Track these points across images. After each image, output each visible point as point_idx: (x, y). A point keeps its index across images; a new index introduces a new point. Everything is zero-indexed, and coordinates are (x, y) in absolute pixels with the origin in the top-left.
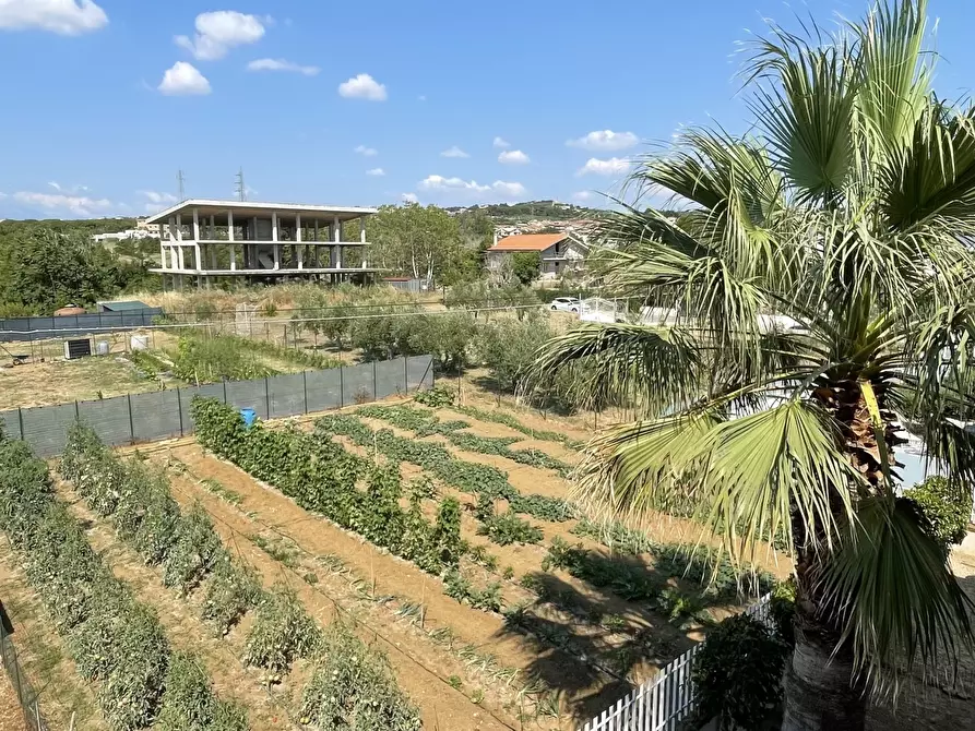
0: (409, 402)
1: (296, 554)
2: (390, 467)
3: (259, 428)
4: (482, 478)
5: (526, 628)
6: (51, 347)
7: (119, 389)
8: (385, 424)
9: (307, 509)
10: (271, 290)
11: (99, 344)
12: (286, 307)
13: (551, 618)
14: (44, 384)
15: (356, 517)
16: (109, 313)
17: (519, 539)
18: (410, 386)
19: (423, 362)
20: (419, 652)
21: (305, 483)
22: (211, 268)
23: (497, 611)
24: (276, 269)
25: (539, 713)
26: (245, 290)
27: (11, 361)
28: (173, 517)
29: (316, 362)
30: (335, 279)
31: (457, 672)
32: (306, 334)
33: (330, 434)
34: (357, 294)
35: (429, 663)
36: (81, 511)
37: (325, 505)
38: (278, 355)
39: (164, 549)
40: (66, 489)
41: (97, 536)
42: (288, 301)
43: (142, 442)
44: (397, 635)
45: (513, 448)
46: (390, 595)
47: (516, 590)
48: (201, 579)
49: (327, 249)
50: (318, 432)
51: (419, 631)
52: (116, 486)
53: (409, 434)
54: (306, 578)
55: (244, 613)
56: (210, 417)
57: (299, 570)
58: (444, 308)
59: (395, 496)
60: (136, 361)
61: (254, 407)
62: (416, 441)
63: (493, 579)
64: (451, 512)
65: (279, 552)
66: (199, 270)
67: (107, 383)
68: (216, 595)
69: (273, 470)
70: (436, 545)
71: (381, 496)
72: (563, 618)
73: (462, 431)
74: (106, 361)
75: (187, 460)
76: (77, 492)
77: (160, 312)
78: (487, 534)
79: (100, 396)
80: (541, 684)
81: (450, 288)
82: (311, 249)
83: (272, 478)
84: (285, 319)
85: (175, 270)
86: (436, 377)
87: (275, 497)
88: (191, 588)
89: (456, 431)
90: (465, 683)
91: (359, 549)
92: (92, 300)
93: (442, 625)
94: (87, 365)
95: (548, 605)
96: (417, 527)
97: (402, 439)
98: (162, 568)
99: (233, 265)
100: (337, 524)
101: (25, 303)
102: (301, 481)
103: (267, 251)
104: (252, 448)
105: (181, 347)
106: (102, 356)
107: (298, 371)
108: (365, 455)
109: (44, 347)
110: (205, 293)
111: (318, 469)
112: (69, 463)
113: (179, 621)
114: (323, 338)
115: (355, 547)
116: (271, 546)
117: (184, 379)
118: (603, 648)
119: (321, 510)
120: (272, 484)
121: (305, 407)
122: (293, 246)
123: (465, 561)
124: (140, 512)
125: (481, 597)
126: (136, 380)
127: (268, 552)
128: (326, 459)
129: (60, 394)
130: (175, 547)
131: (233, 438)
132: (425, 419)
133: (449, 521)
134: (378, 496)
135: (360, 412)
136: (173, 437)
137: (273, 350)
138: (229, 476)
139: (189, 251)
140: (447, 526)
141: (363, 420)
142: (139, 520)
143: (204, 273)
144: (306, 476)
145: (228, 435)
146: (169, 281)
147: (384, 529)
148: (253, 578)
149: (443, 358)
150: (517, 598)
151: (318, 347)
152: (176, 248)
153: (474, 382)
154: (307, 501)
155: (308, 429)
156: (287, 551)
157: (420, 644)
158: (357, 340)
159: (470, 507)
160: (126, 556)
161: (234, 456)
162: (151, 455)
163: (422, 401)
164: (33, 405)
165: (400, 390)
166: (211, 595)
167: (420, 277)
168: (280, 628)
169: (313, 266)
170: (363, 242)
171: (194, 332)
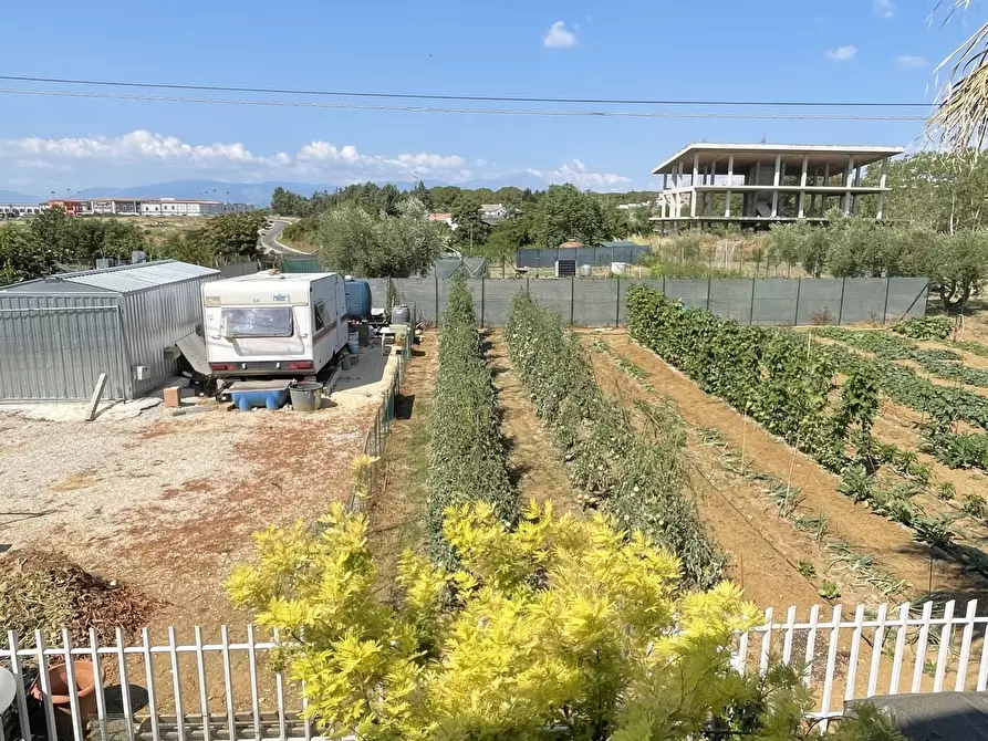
9: (707, 392)
10: (763, 235)
11: (584, 266)
15: (755, 401)
16: (603, 250)
20: (772, 531)
22: (705, 213)
24: (772, 216)
43: (580, 327)
44: (753, 510)
46: (763, 474)
51: (782, 512)
66: (693, 216)
73: (947, 361)
75: (612, 343)
77: (647, 250)
85: (672, 217)
89: (938, 360)
91: (749, 431)
99: (728, 211)
100: (732, 408)
103: (767, 199)
110: (695, 234)
113: (535, 442)
136: (607, 326)
143: (697, 218)
159: (920, 425)
165: (874, 320)
170: (881, 188)
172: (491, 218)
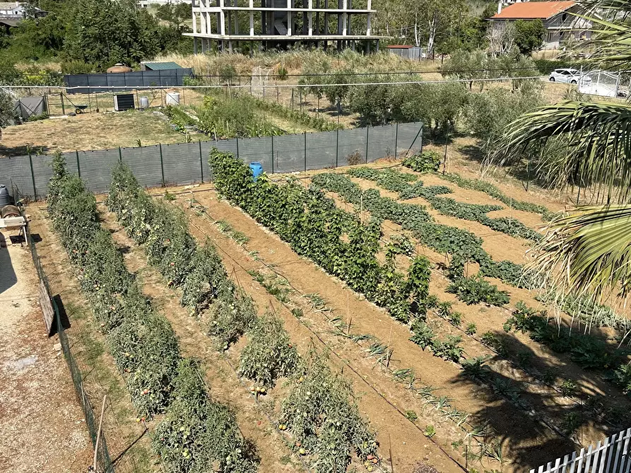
0: (397, 166)
1: (287, 290)
2: (373, 224)
3: (264, 182)
4: (456, 242)
5: (481, 379)
6: (104, 100)
7: (155, 139)
8: (373, 185)
9: (299, 254)
10: (284, 55)
11: (141, 98)
12: (296, 71)
13: (506, 374)
14: (98, 131)
15: (338, 265)
16: (150, 73)
17: (485, 301)
18: (400, 150)
19: (414, 128)
20: (382, 386)
21: (299, 232)
22: (234, 34)
23: (456, 361)
24: (289, 36)
25: (484, 453)
26: (261, 54)
27: (74, 110)
28: (191, 250)
29: (318, 125)
30: (341, 44)
31: (413, 408)
32: (311, 98)
33: (324, 190)
34: (357, 61)
35: (390, 397)
36: (122, 238)
37: (314, 252)
38: (286, 117)
39: (182, 276)
40: (112, 220)
41: (133, 259)
42: (298, 66)
43: (171, 185)
44: (365, 369)
45: (491, 215)
46: (363, 335)
47: (477, 345)
48: (210, 302)
49: (336, 16)
50: (314, 188)
51: (384, 368)
52: (148, 219)
53: (394, 196)
54: (293, 312)
55: (242, 333)
56: (225, 169)
57: (289, 304)
58: (439, 76)
59: (373, 250)
60: (170, 115)
61: (262, 161)
62: (399, 202)
63: (456, 333)
64: (421, 270)
65: (274, 288)
66: (223, 35)
67: (145, 133)
68: (220, 317)
69: (274, 218)
70: (406, 297)
71: (361, 249)
72: (517, 375)
73: (443, 196)
74: (146, 114)
75: (205, 203)
76: (120, 223)
77: (190, 72)
78: (455, 292)
79: (139, 144)
80: (488, 430)
81: (448, 57)
82: (321, 16)
83: (273, 225)
84: (293, 83)
85: (203, 34)
86: (425, 143)
87: (274, 241)
88: (202, 309)
89: (438, 196)
90: (419, 418)
91: (339, 292)
92: (138, 60)
93: (405, 366)
94: (131, 116)
95: (504, 362)
96: (391, 280)
97: (386, 200)
98: (180, 290)
99: (252, 31)
100: (323, 269)
101: (86, 60)
102: (295, 230)
103: (282, 17)
104: (258, 198)
105: (206, 104)
106: (143, 109)
107: (302, 132)
108: (352, 212)
109: (99, 100)
110: (228, 56)
111: (310, 221)
112: (114, 198)
114: (325, 102)
115: (336, 290)
116: (267, 282)
117: (206, 134)
118: (552, 407)
119: (310, 256)
120: (272, 230)
121: (305, 164)
122: (305, 12)
123: (431, 314)
124: (166, 243)
125: (443, 347)
126: (169, 132)
127: (265, 286)
128: (316, 212)
129: (110, 140)
130: (190, 275)
131: (243, 187)
132: (409, 183)
133: (419, 279)
134: (358, 249)
135: (351, 173)
136: (195, 183)
137: (281, 111)
138: (237, 220)
139: (215, 17)
140: (417, 282)
141: (354, 180)
142: (164, 249)
143: (227, 37)
144: (299, 226)
145: (238, 185)
146: (199, 44)
147: (361, 278)
148: (250, 307)
149: (433, 125)
150: (475, 352)
151: (320, 111)
152: (205, 14)
153: (460, 150)
154: (300, 247)
155: (306, 184)
156: (280, 287)
157: (385, 380)
158: (355, 105)
159: (442, 266)
160: (154, 277)
161: (243, 203)
162: (177, 197)
163: (409, 166)
164: (90, 148)
165: (390, 154)
166: (216, 317)
167: (422, 44)
168: (267, 351)
169: (323, 33)
170: (369, 9)
171: (217, 92)
172: (8, 18)
